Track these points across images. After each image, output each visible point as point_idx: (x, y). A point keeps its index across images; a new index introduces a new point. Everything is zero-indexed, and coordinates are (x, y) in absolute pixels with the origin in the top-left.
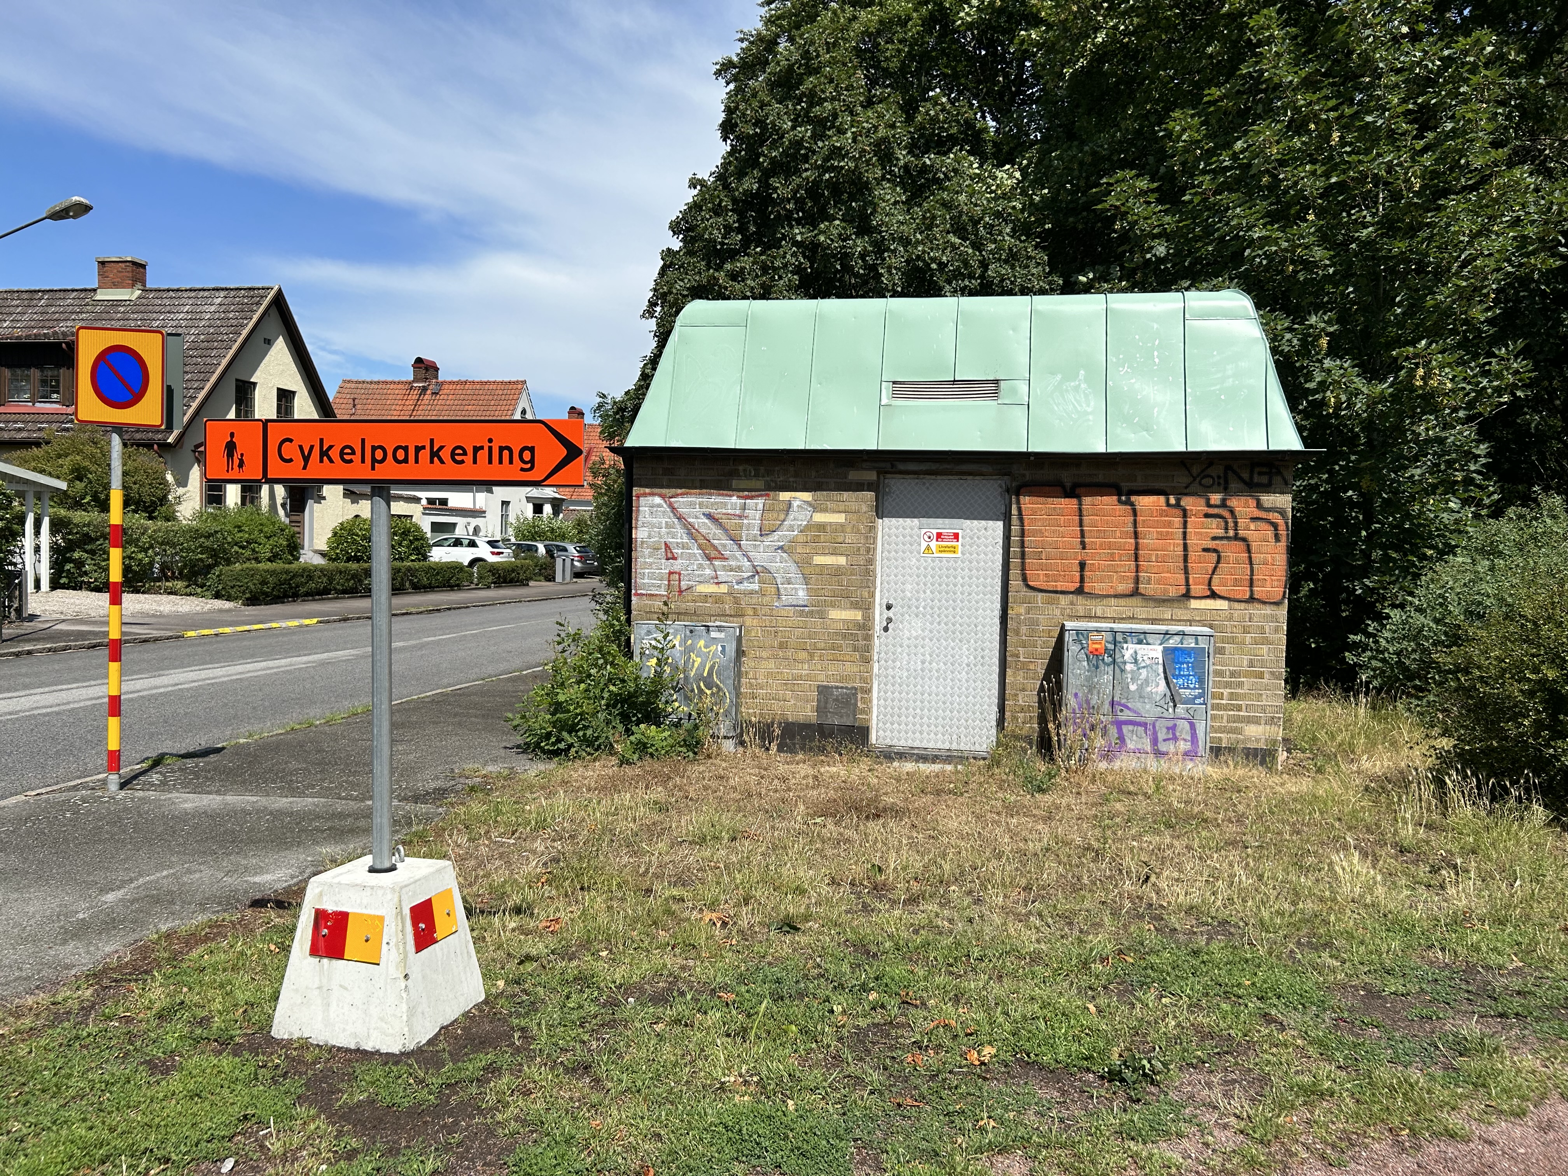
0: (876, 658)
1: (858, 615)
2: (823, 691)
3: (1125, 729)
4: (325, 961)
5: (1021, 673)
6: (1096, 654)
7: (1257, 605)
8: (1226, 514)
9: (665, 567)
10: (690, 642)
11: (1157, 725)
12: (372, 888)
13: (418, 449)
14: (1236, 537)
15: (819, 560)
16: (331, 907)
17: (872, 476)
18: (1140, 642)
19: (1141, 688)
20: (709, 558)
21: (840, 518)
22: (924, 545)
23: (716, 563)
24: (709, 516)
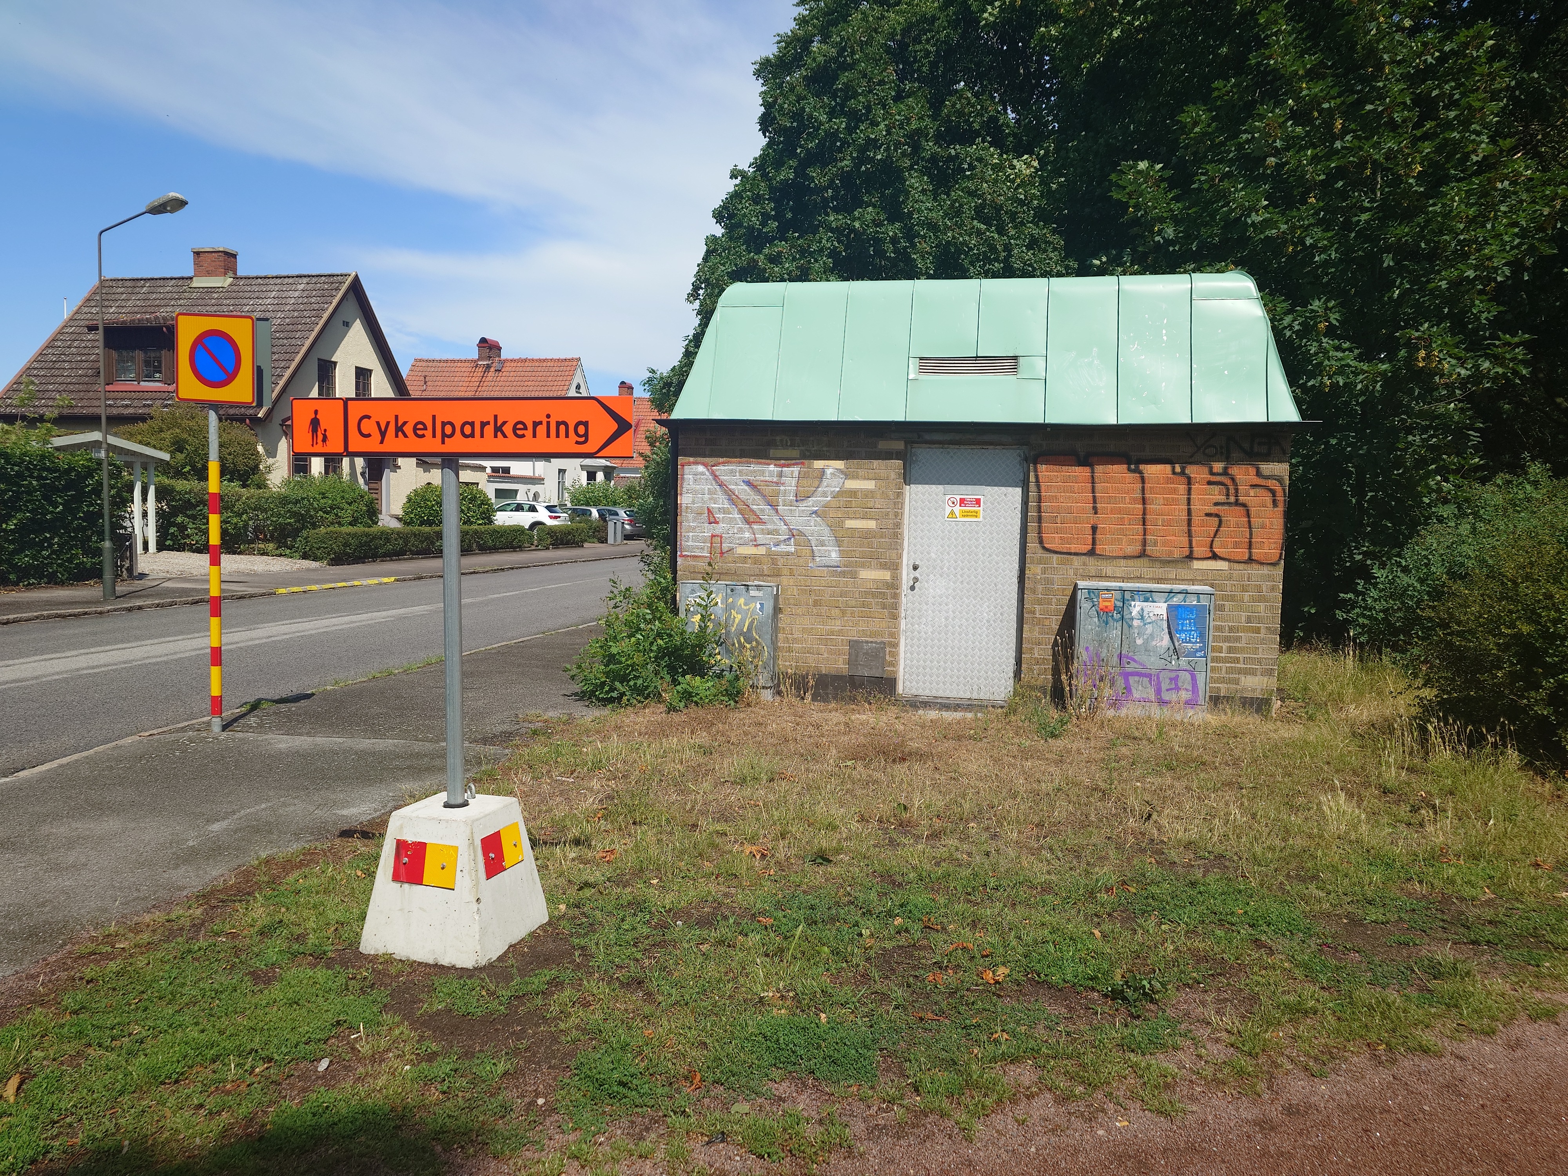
0: (903, 615)
1: (886, 575)
2: (853, 644)
3: (1132, 679)
4: (406, 886)
5: (1037, 628)
6: (1106, 611)
7: (1255, 566)
8: (1227, 481)
9: (708, 531)
10: (731, 600)
11: (1161, 676)
12: (447, 821)
13: (484, 424)
14: (1237, 503)
15: (850, 524)
16: (410, 838)
17: (900, 445)
18: (1146, 600)
19: (1146, 642)
20: (748, 522)
21: (870, 485)
22: (948, 510)
23: (755, 527)
24: (748, 483)
